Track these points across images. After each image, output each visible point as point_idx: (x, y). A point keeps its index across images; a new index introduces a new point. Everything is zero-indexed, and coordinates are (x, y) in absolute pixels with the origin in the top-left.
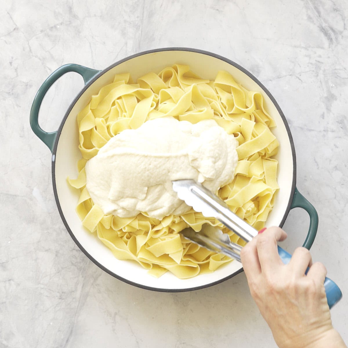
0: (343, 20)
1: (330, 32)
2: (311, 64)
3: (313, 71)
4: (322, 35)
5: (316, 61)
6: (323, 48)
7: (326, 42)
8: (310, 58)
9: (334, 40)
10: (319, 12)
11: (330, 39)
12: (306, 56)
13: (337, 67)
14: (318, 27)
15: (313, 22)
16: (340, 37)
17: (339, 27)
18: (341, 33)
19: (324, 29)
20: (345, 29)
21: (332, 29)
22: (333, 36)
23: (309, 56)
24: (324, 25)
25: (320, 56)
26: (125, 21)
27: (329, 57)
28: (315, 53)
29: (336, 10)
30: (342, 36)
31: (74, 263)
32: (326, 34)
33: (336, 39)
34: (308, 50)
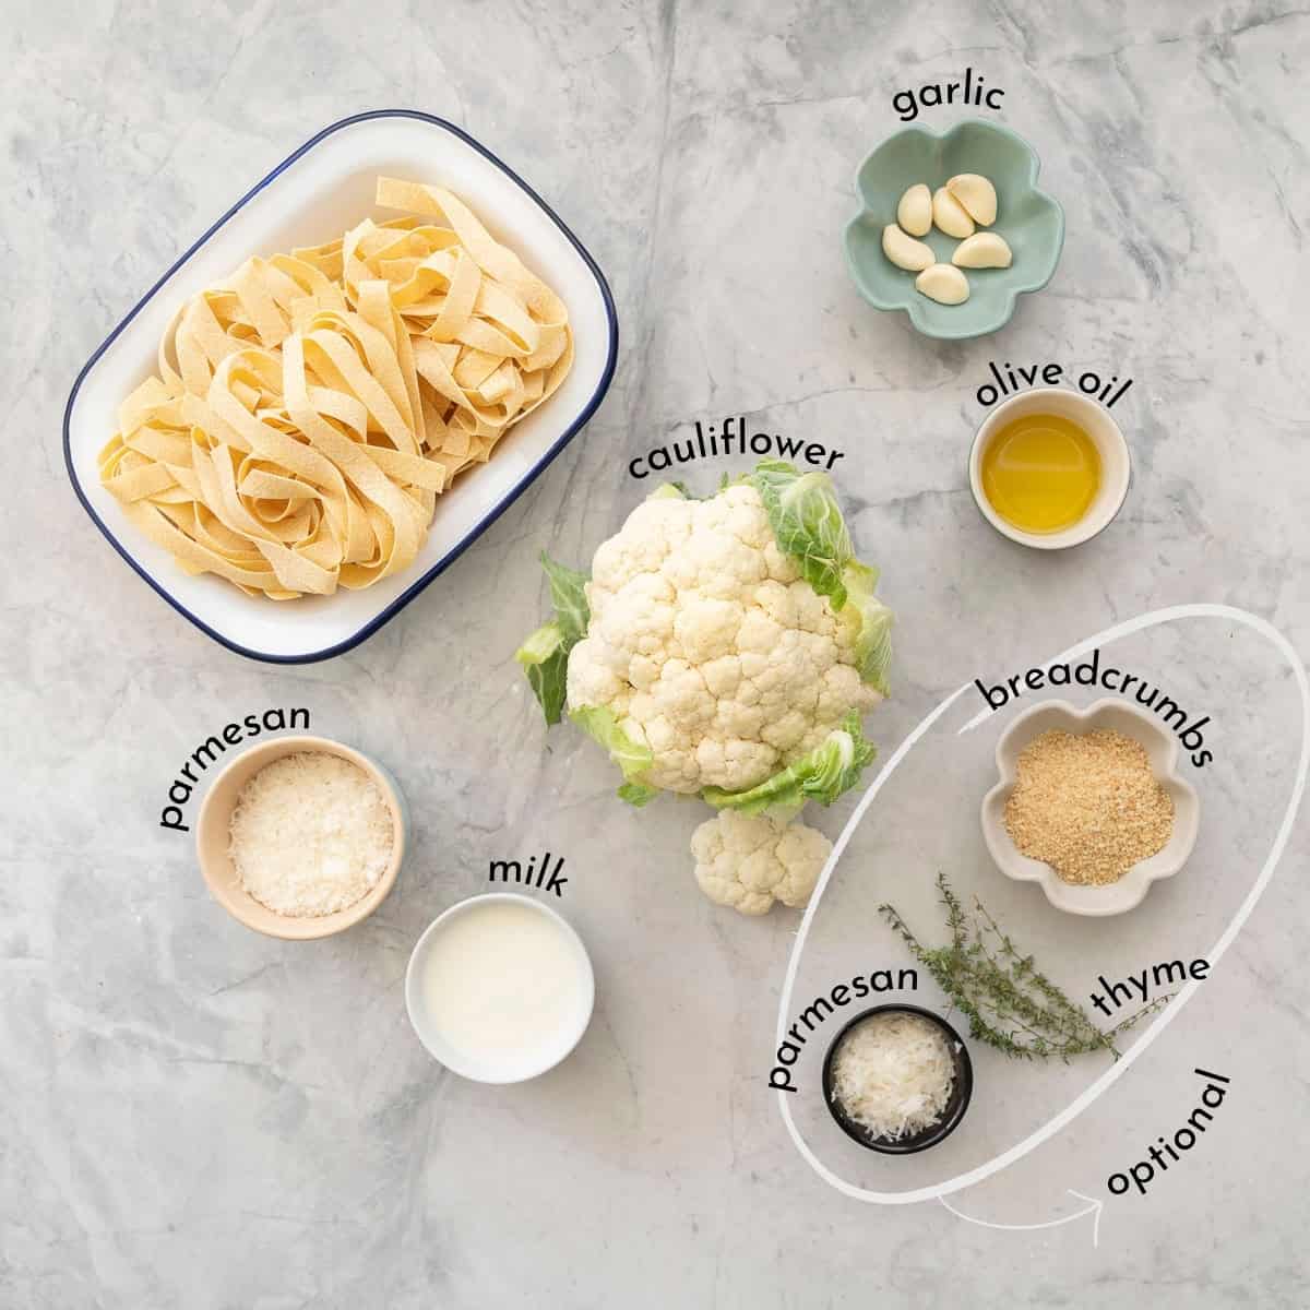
0: (1189, 223)
1: (1155, 257)
2: (1102, 341)
3: (1107, 361)
4: (1132, 265)
5: (1115, 333)
6: (1133, 300)
7: (1142, 287)
8: (1099, 325)
9: (1163, 277)
10: (1124, 205)
11: (1154, 278)
12: (1088, 320)
13: (1170, 352)
14: (1122, 243)
15: (1108, 229)
16: (1180, 270)
17: (1177, 243)
18: (1183, 259)
19: (1137, 250)
20: (1192, 248)
21: (1159, 250)
22: (1160, 266)
23: (1096, 321)
24: (1137, 237)
25: (1125, 322)
26: (609, 222)
27: (1148, 325)
28: (1113, 311)
29: (1169, 198)
30: (1186, 269)
31: (465, 860)
32: (1143, 263)
33: (1170, 275)
34: (1093, 304)
